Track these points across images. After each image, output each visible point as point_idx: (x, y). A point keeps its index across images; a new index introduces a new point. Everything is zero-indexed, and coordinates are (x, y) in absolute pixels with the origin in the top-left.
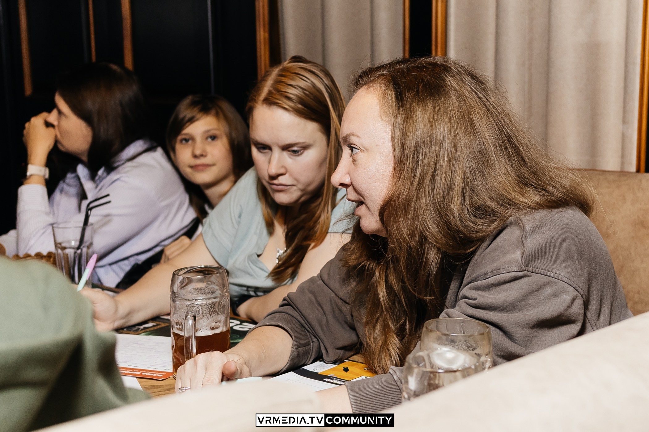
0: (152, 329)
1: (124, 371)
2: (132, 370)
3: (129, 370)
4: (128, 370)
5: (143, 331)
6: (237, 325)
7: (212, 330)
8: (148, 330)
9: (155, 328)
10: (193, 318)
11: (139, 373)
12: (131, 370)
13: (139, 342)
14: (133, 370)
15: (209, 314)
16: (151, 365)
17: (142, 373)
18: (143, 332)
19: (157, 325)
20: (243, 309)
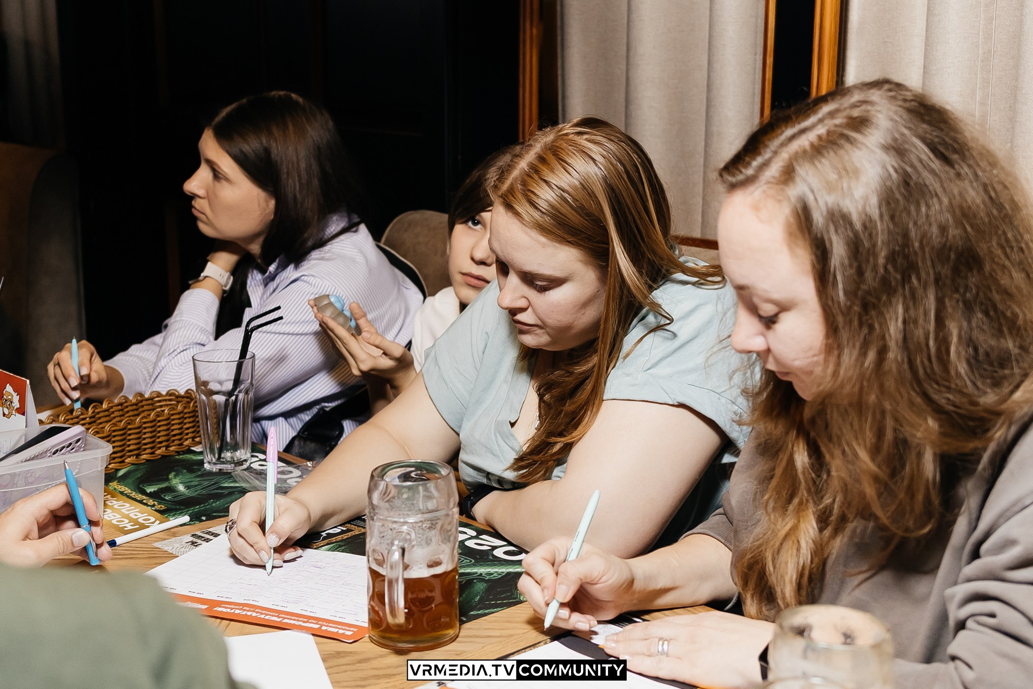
0: (339, 538)
1: (294, 620)
2: (306, 620)
3: (302, 619)
4: (300, 619)
5: (326, 541)
6: (472, 538)
7: (430, 569)
8: (334, 539)
9: (345, 536)
10: (401, 551)
11: (317, 626)
12: (304, 620)
13: (319, 564)
14: (309, 618)
15: (426, 542)
16: (336, 611)
17: (322, 625)
18: (327, 544)
19: (349, 531)
20: (482, 508)
